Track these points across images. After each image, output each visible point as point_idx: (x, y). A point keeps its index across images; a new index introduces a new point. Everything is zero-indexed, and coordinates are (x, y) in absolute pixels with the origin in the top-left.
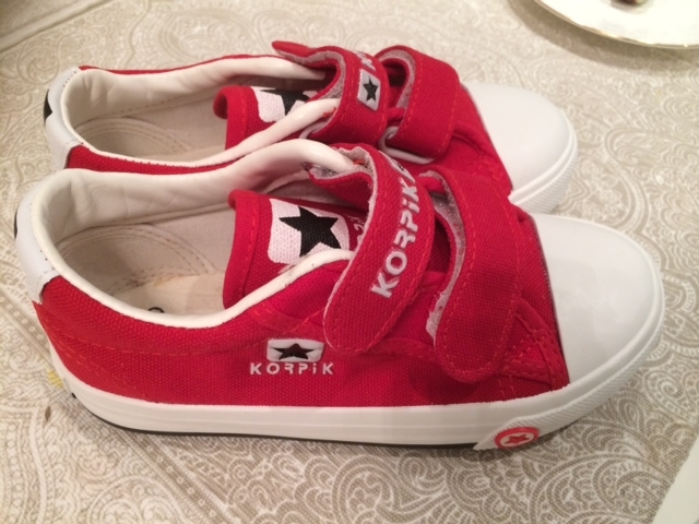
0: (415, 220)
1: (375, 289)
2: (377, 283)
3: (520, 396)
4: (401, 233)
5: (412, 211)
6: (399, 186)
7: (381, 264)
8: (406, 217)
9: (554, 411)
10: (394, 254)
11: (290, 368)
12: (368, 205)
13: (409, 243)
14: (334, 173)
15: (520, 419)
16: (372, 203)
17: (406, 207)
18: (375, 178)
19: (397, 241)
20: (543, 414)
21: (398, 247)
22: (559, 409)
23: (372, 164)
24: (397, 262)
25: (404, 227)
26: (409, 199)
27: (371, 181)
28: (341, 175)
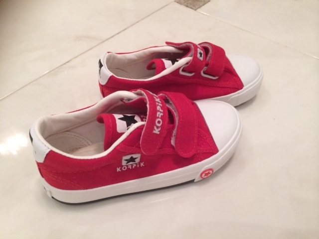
0: (162, 109)
1: (154, 132)
2: (155, 130)
3: (205, 159)
4: (158, 113)
5: (160, 106)
6: (154, 99)
7: (154, 124)
8: (158, 108)
9: (216, 161)
10: (157, 120)
11: (130, 167)
12: (147, 107)
13: (161, 116)
14: (132, 99)
15: (206, 166)
16: (148, 106)
17: (158, 105)
18: (147, 98)
19: (158, 116)
20: (213, 163)
21: (158, 117)
22: (218, 161)
23: (145, 94)
24: (159, 122)
25: (159, 111)
26: (158, 102)
27: (145, 99)
28: (135, 100)
